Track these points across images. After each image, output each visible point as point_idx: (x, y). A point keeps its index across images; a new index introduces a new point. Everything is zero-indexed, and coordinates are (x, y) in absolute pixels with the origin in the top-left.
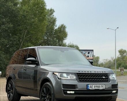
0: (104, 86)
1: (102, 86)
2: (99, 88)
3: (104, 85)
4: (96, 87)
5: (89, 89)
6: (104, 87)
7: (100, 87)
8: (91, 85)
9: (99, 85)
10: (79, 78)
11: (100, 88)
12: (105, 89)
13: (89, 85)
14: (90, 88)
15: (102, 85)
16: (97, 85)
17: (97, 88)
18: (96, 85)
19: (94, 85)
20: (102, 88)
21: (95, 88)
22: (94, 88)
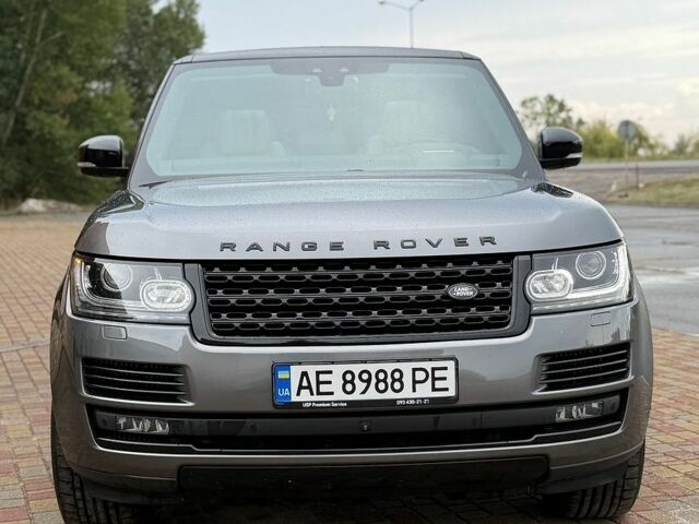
0: (450, 374)
1: (420, 376)
2: (390, 395)
3: (451, 365)
4: (360, 386)
5: (295, 398)
6: (450, 383)
7: (407, 380)
8: (311, 370)
9: (389, 367)
10: (215, 309)
11: (407, 393)
12: (462, 402)
13: (296, 371)
14: (305, 396)
15: (428, 366)
16: (373, 368)
17: (372, 395)
18: (357, 369)
19: (338, 370)
20: (425, 391)
21: (356, 396)
22: (340, 395)
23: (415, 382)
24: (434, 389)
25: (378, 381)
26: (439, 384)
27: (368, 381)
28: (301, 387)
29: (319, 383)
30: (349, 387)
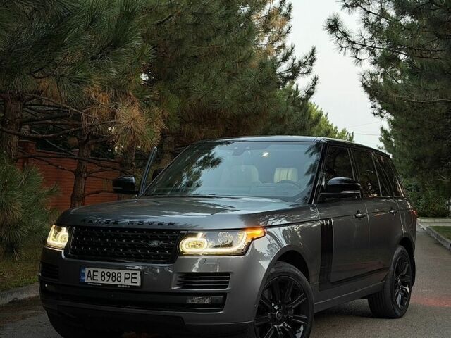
0: (138, 276)
3: (138, 273)
4: (107, 278)
5: (86, 281)
6: (138, 280)
8: (92, 270)
11: (122, 283)
15: (130, 272)
16: (111, 271)
17: (110, 282)
19: (100, 270)
23: (125, 278)
24: (132, 282)
25: (113, 277)
26: (134, 280)
27: (109, 276)
28: (88, 277)
29: (94, 275)
30: (103, 278)
